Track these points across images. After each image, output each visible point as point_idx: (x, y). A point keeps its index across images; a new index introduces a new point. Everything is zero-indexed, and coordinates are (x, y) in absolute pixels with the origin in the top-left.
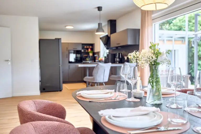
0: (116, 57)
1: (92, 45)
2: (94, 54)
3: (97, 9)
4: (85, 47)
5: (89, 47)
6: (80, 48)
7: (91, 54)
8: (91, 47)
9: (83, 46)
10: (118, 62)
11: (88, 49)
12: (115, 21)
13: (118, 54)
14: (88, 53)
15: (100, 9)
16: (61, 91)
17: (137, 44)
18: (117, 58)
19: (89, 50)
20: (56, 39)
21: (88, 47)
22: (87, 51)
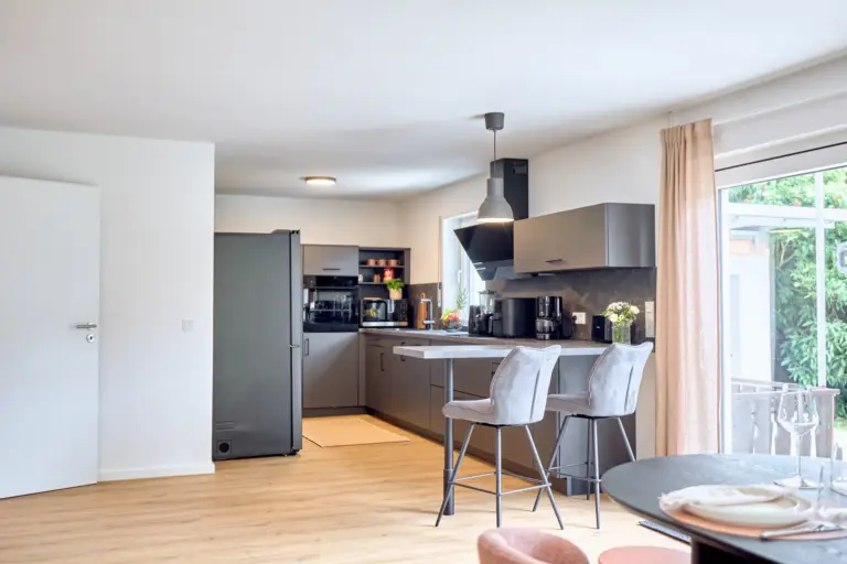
0: (542, 313)
1: (400, 255)
2: (407, 291)
3: (483, 122)
4: (372, 263)
5: (387, 263)
6: (350, 268)
7: (396, 294)
8: (393, 263)
9: (364, 257)
10: (547, 336)
11: (380, 271)
12: (524, 163)
13: (547, 299)
14: (384, 290)
15: (493, 121)
16: (293, 453)
17: (643, 264)
18: (543, 317)
19: (388, 277)
20: (278, 233)
21: (382, 263)
22: (377, 279)
